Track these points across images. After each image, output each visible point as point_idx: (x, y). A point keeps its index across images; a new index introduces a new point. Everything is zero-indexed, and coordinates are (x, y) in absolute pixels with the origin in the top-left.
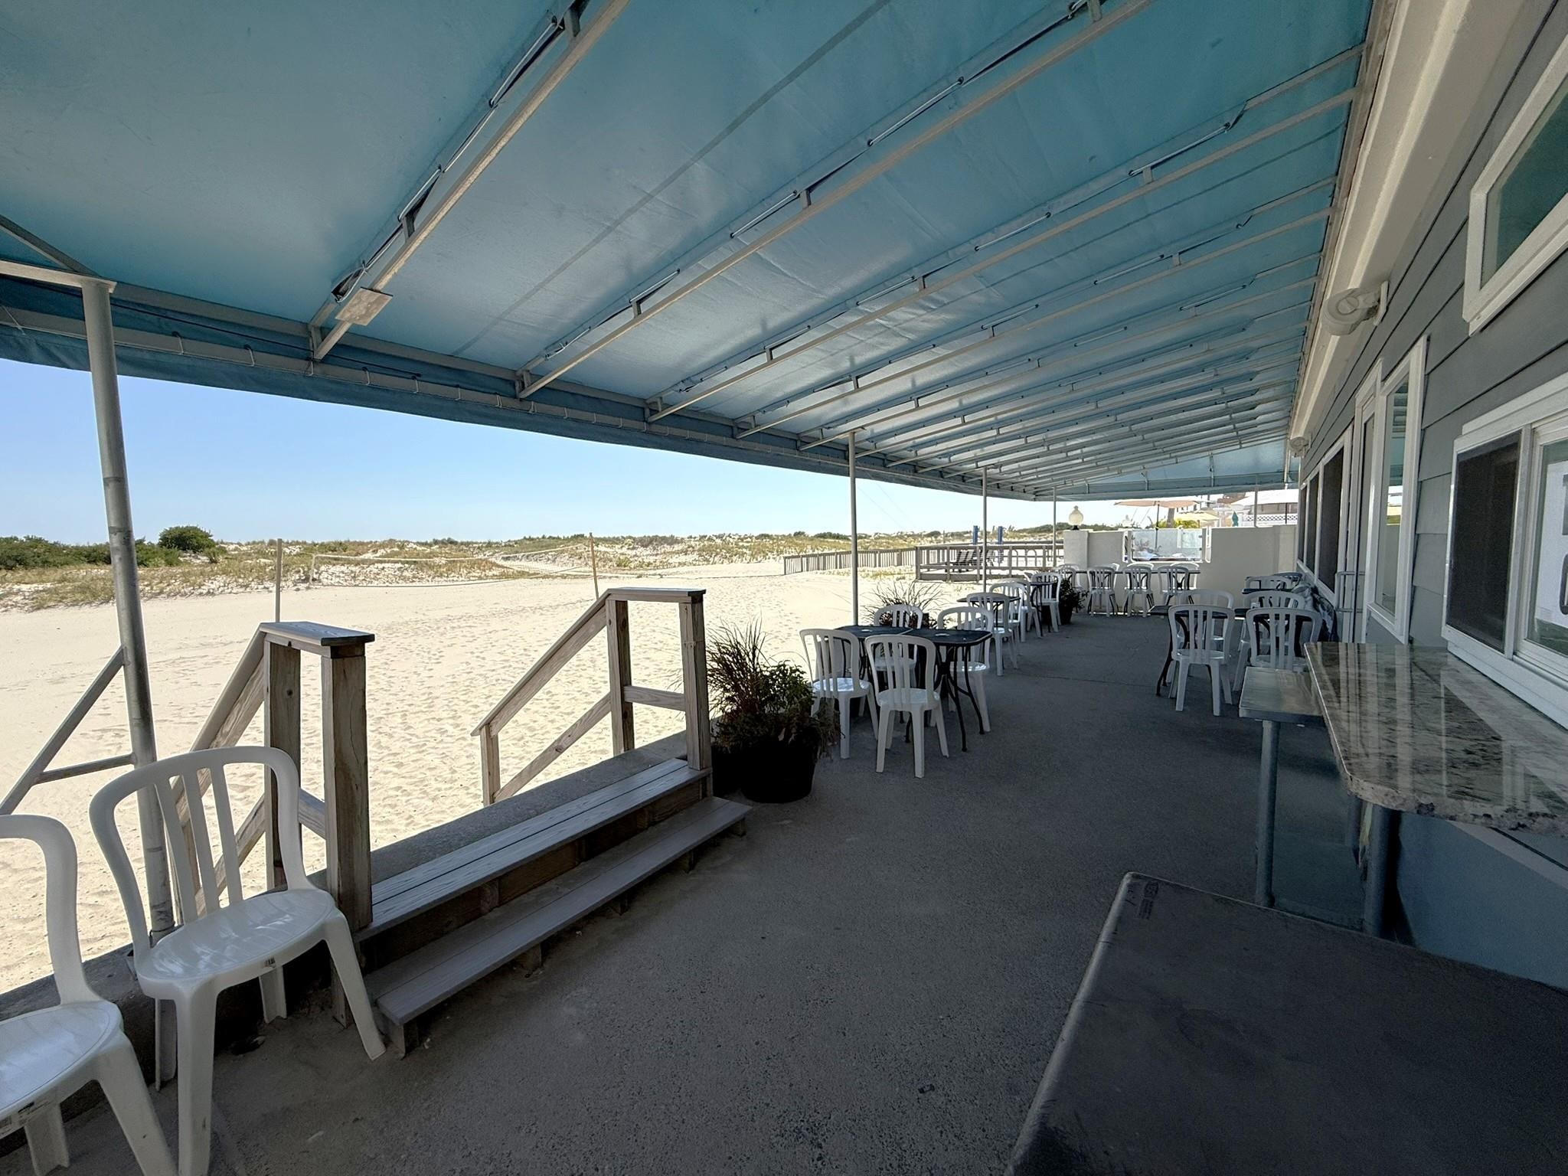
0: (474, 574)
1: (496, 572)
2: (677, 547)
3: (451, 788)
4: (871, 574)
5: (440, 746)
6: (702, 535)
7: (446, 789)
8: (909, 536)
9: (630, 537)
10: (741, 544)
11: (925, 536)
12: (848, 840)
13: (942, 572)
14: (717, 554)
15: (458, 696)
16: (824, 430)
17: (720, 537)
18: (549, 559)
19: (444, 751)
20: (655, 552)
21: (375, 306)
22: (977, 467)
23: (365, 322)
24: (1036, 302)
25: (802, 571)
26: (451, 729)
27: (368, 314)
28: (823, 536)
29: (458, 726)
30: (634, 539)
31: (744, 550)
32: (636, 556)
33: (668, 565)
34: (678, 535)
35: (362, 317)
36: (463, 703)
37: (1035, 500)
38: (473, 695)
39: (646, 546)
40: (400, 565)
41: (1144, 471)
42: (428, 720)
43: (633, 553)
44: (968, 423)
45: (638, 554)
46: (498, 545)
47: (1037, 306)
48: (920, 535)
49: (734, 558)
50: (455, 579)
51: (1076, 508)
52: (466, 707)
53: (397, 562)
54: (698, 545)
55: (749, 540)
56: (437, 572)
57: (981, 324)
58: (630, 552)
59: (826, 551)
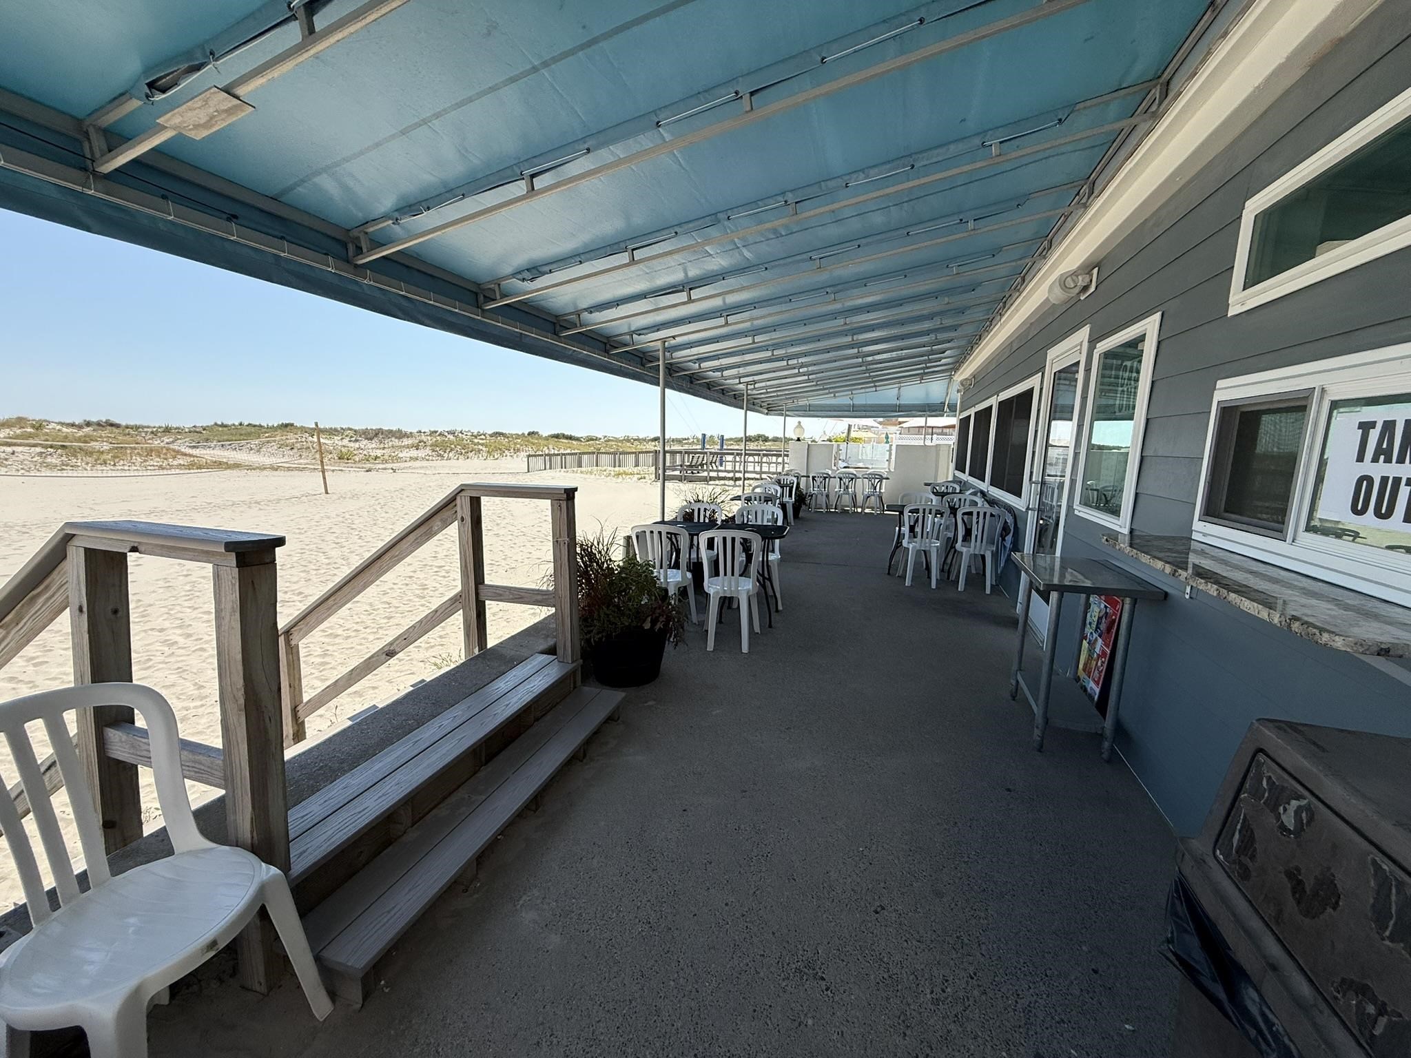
0: (152, 463)
1: (181, 461)
2: (406, 442)
3: (202, 706)
4: (612, 473)
5: (172, 659)
6: (432, 430)
7: (195, 707)
8: (635, 440)
9: (350, 429)
10: (476, 441)
11: (649, 440)
12: (714, 713)
13: (677, 473)
14: (452, 450)
15: (179, 602)
16: (634, 335)
17: (452, 433)
18: (251, 449)
19: (180, 665)
20: (382, 446)
21: (224, 116)
22: (740, 383)
23: (199, 135)
24: (858, 242)
25: (545, 469)
26: (181, 640)
27: (205, 126)
28: (557, 436)
29: (189, 636)
30: (355, 431)
31: (481, 447)
32: (359, 448)
33: (398, 459)
34: (406, 429)
35: (197, 127)
36: (189, 610)
37: (767, 414)
38: (201, 600)
39: (371, 439)
40: (39, 449)
41: (851, 396)
42: (145, 631)
43: (357, 445)
44: (758, 343)
45: (363, 446)
46: (179, 431)
47: (859, 246)
48: (644, 440)
49: (470, 454)
50: (126, 468)
51: (799, 422)
52: (195, 614)
53: (35, 446)
54: (430, 439)
55: (483, 437)
56: (98, 459)
57: (810, 254)
58: (352, 444)
59: (562, 451)
